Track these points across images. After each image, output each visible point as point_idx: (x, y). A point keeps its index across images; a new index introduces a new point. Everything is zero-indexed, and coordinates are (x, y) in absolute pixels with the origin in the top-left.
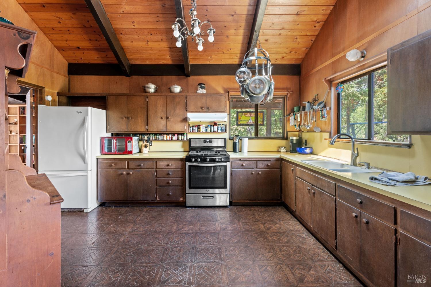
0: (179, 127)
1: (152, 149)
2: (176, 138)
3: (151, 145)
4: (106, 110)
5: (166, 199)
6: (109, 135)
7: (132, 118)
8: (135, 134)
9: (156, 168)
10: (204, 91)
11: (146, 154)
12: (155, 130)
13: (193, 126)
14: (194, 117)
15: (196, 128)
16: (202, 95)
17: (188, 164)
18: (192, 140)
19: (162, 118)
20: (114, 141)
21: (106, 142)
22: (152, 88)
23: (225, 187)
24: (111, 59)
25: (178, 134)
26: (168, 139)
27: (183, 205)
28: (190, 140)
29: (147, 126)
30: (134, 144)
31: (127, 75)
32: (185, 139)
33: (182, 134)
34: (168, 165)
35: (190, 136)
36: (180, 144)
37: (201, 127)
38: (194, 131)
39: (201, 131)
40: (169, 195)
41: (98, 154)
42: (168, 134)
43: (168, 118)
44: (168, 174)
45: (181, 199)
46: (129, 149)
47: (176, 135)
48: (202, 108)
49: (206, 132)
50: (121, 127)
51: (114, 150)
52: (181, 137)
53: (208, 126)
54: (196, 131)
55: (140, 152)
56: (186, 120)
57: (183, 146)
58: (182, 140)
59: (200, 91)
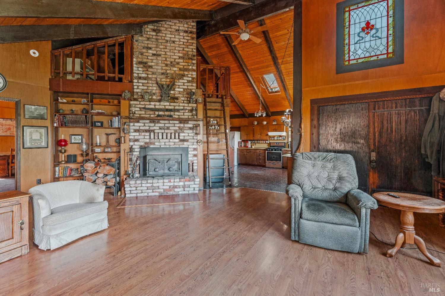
0: (265, 138)
3: (256, 145)
4: (240, 131)
5: (259, 164)
6: (241, 141)
7: (248, 134)
8: (250, 140)
9: (256, 152)
10: (276, 123)
11: (253, 147)
12: (256, 139)
13: (271, 137)
14: (270, 134)
15: (273, 138)
16: (275, 125)
17: (266, 151)
19: (259, 134)
20: (242, 143)
21: (240, 143)
22: (256, 123)
23: (280, 161)
24: (242, 113)
27: (264, 166)
28: (270, 143)
29: (254, 137)
30: (249, 144)
31: (247, 118)
33: (267, 140)
34: (260, 152)
35: (271, 141)
36: (267, 144)
37: (275, 138)
40: (260, 162)
41: (238, 147)
42: (262, 141)
43: (261, 134)
44: (260, 155)
45: (264, 164)
46: (247, 146)
47: (265, 141)
48: (274, 130)
49: (277, 140)
50: (245, 138)
51: (242, 146)
55: (252, 147)
56: (267, 135)
57: (268, 146)
58: (267, 143)
59: (274, 123)
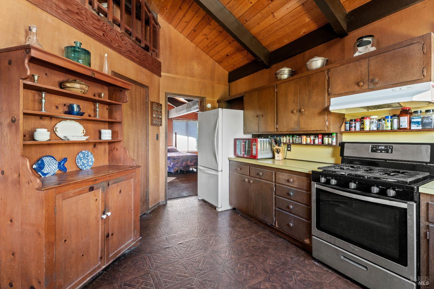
0: (317, 124)
1: (289, 155)
2: (320, 140)
3: (290, 150)
4: (242, 109)
5: (285, 229)
7: (262, 116)
8: (266, 136)
9: (275, 182)
11: (278, 160)
12: (285, 130)
13: (351, 120)
14: (342, 103)
15: (358, 125)
16: (360, 58)
17: (315, 186)
18: (346, 144)
19: (292, 112)
22: (286, 73)
25: (324, 135)
26: (309, 142)
28: (342, 145)
29: (277, 124)
30: (261, 147)
31: (267, 67)
32: (334, 144)
33: (329, 135)
34: (288, 181)
35: (346, 138)
37: (367, 122)
38: (353, 129)
39: (367, 128)
40: (288, 225)
43: (300, 111)
44: (288, 194)
45: (307, 241)
46: (254, 152)
47: (320, 136)
48: (358, 84)
49: (379, 131)
50: (254, 128)
52: (326, 140)
53: (387, 117)
54: (358, 128)
57: (333, 155)
58: (329, 145)
59: (361, 51)
